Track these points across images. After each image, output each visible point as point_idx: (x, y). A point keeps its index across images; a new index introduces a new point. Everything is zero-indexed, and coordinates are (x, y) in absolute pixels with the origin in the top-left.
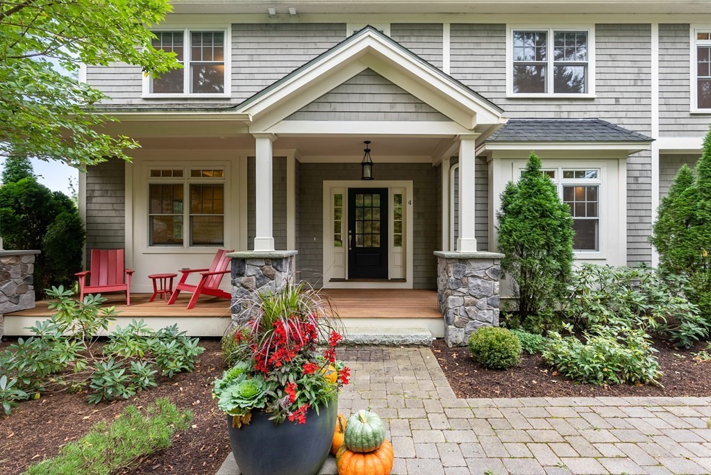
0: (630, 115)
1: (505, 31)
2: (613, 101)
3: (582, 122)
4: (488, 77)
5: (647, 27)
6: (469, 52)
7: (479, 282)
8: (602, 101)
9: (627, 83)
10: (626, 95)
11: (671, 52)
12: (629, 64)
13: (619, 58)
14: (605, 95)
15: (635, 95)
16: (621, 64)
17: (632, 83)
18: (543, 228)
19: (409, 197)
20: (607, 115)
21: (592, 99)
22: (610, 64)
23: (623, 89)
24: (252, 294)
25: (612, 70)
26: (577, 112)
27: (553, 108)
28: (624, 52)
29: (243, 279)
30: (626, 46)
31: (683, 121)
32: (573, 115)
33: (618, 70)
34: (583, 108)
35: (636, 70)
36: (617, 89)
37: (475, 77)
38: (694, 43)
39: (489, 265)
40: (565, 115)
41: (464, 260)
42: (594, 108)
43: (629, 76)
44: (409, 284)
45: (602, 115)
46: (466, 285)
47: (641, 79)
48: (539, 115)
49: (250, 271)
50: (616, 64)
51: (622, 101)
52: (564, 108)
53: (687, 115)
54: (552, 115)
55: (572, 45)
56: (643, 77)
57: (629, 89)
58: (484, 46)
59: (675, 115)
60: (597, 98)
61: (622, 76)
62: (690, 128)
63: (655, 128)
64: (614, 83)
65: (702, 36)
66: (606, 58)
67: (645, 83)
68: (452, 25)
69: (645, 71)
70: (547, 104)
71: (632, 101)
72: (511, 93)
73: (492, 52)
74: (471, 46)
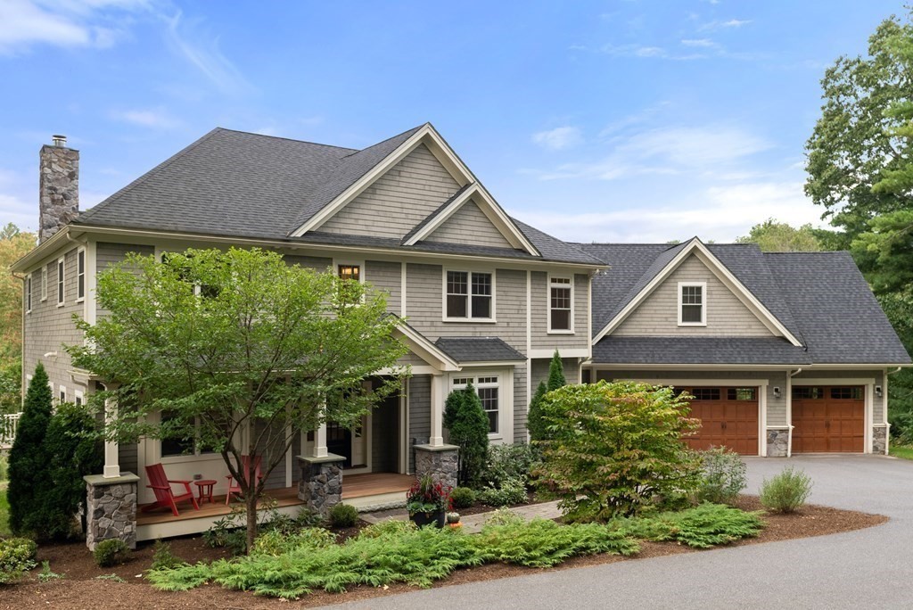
0: (516, 334)
1: (441, 270)
2: (505, 325)
3: (488, 341)
4: (431, 305)
5: (524, 273)
6: (419, 285)
7: (447, 464)
8: (500, 325)
9: (513, 311)
10: (513, 320)
11: (537, 290)
12: (514, 298)
13: (509, 294)
14: (501, 320)
15: (519, 320)
16: (510, 298)
17: (516, 312)
18: (477, 429)
20: (503, 334)
21: (494, 323)
22: (504, 298)
23: (512, 316)
24: (325, 486)
25: (505, 302)
26: (487, 334)
27: (471, 329)
28: (512, 289)
29: (320, 476)
30: (513, 285)
31: (544, 339)
32: (484, 335)
33: (509, 302)
34: (489, 329)
35: (518, 303)
36: (508, 316)
37: (423, 305)
38: (550, 285)
39: (452, 453)
40: (478, 335)
42: (494, 329)
43: (515, 307)
44: (369, 469)
45: (500, 334)
46: (440, 467)
47: (522, 311)
48: (463, 335)
49: (324, 471)
50: (507, 298)
51: (511, 325)
52: (478, 329)
53: (546, 334)
54: (470, 334)
55: (482, 283)
56: (522, 307)
57: (516, 316)
58: (428, 281)
59: (540, 334)
60: (496, 323)
61: (511, 307)
62: (547, 343)
63: (529, 343)
64: (506, 311)
65: (554, 281)
66: (502, 293)
67: (524, 312)
68: (408, 264)
69: (523, 303)
70: (468, 326)
71: (516, 325)
72: (445, 319)
73: (433, 286)
74: (420, 281)
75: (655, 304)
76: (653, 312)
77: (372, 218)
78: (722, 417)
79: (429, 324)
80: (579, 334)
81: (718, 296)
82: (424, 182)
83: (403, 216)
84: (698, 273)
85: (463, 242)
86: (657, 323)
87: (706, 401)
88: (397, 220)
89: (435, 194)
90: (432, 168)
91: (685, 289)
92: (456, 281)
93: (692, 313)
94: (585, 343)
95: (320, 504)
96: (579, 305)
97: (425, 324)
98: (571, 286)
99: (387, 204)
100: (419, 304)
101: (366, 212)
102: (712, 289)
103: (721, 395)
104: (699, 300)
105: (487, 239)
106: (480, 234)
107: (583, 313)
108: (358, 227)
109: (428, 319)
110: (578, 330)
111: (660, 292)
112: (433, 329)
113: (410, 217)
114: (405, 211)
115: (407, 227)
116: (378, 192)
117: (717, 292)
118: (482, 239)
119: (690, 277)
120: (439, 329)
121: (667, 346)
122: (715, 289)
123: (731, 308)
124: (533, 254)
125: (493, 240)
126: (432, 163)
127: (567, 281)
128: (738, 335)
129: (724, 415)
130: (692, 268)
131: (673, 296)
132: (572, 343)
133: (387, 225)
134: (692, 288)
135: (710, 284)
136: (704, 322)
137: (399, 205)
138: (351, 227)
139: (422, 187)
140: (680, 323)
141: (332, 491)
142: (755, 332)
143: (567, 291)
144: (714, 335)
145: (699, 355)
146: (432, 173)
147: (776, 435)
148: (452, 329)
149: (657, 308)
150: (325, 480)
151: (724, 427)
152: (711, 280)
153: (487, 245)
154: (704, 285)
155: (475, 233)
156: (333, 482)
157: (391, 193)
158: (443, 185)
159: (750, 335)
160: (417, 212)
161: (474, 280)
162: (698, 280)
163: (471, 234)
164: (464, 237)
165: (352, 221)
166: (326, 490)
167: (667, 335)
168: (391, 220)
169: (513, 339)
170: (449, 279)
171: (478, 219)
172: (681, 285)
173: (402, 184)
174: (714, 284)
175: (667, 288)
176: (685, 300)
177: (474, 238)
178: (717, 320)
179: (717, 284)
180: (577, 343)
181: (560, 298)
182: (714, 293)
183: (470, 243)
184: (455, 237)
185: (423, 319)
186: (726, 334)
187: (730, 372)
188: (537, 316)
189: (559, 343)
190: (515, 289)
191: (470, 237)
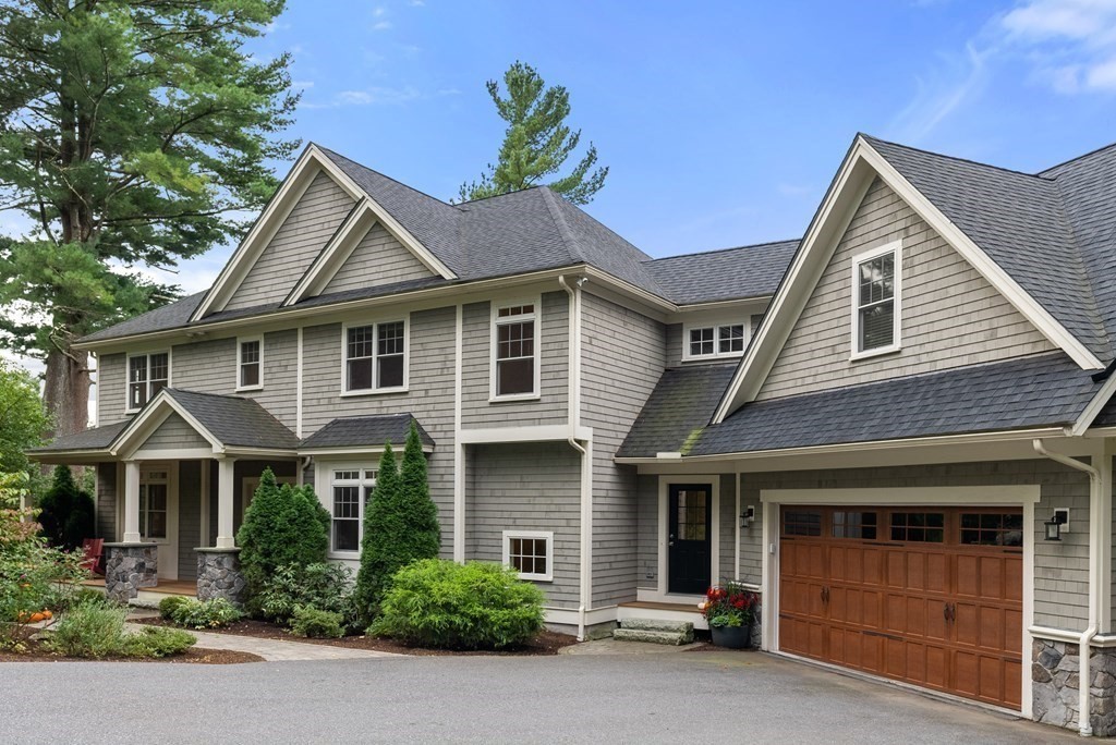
0: (438, 407)
1: (341, 329)
4: (329, 376)
5: (452, 310)
6: (316, 353)
8: (415, 394)
9: (434, 372)
10: (435, 386)
11: (473, 334)
12: (437, 352)
13: (429, 346)
14: (417, 387)
15: (443, 385)
16: (431, 352)
17: (439, 372)
20: (418, 408)
21: (407, 393)
22: (422, 353)
23: (432, 379)
25: (423, 360)
26: (394, 408)
27: (376, 404)
28: (433, 339)
30: (436, 332)
31: (483, 411)
32: (392, 411)
33: (429, 359)
34: (399, 402)
35: (442, 358)
36: (427, 380)
37: (320, 377)
38: (496, 321)
40: (384, 411)
42: (404, 402)
43: (438, 365)
45: (413, 408)
47: (447, 368)
50: (427, 353)
51: (431, 393)
52: (385, 404)
54: (374, 412)
55: (392, 336)
56: (449, 364)
57: (440, 379)
58: (327, 346)
59: (477, 404)
60: (410, 392)
61: (432, 365)
62: (489, 418)
63: (458, 421)
64: (425, 373)
65: (504, 313)
66: (418, 347)
67: (451, 371)
68: (304, 328)
69: (451, 357)
70: (376, 402)
71: (439, 392)
72: (344, 392)
73: (333, 351)
74: (316, 347)
77: (270, 282)
79: (326, 401)
80: (549, 399)
81: (926, 267)
82: (322, 220)
84: (885, 221)
85: (367, 285)
86: (819, 361)
90: (331, 198)
91: (864, 269)
92: (359, 339)
94: (561, 414)
96: (551, 346)
97: (322, 402)
98: (536, 317)
99: (285, 260)
100: (315, 378)
101: (265, 277)
102: (912, 253)
103: (946, 528)
105: (398, 272)
106: (388, 267)
107: (558, 360)
108: (259, 296)
109: (326, 395)
110: (548, 391)
112: (331, 407)
116: (277, 249)
117: (922, 258)
118: (393, 273)
120: (337, 407)
122: (919, 250)
124: (447, 278)
125: (407, 271)
126: (330, 192)
127: (529, 309)
129: (951, 584)
130: (876, 212)
132: (537, 415)
134: (876, 263)
135: (911, 241)
136: (899, 343)
137: (296, 258)
138: (253, 298)
140: (857, 353)
142: (1014, 348)
143: (527, 326)
144: (918, 370)
146: (332, 205)
147: (1057, 659)
148: (352, 406)
151: (949, 615)
153: (399, 280)
154: (897, 247)
155: (383, 268)
157: (290, 246)
159: (993, 356)
161: (381, 335)
162: (887, 239)
163: (374, 271)
164: (368, 278)
165: (254, 291)
169: (433, 414)
170: (351, 339)
171: (386, 247)
172: (857, 261)
173: (299, 232)
174: (916, 240)
175: (836, 278)
176: (862, 295)
177: (381, 275)
178: (920, 330)
180: (545, 415)
181: (514, 339)
183: (375, 284)
184: (357, 279)
185: (320, 396)
186: (940, 365)
187: (949, 467)
188: (472, 376)
189: (511, 417)
190: (439, 338)
191: (376, 276)
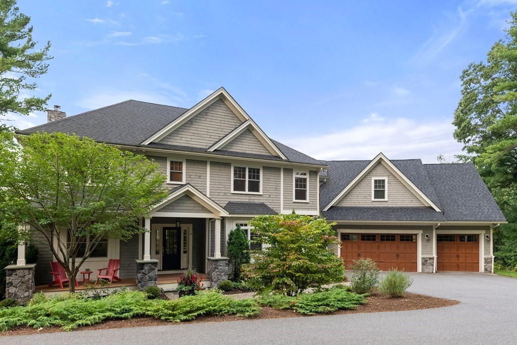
0: (274, 201)
1: (231, 166)
2: (268, 196)
3: (257, 204)
4: (224, 184)
5: (279, 169)
6: (217, 173)
7: (222, 267)
8: (265, 196)
9: (273, 189)
10: (273, 194)
11: (287, 179)
12: (274, 182)
13: (271, 180)
14: (266, 194)
15: (275, 194)
16: (271, 182)
17: (275, 189)
18: (241, 249)
19: (191, 231)
20: (266, 201)
21: (261, 195)
22: (267, 182)
23: (271, 192)
24: (146, 276)
25: (268, 184)
26: (257, 200)
27: (248, 198)
28: (272, 177)
29: (143, 271)
30: (273, 175)
31: (291, 205)
32: (255, 201)
33: (270, 184)
34: (258, 198)
35: (276, 185)
36: (270, 191)
37: (219, 184)
38: (295, 176)
39: (225, 262)
40: (252, 201)
41: (217, 261)
42: (262, 198)
43: (274, 187)
45: (265, 201)
46: (218, 269)
47: (277, 188)
48: (243, 200)
49: (146, 268)
50: (269, 182)
51: (271, 196)
52: (252, 198)
53: (292, 202)
54: (247, 201)
55: (254, 173)
57: (274, 192)
58: (223, 171)
59: (288, 202)
60: (263, 195)
61: (272, 187)
62: (293, 207)
63: (282, 207)
64: (268, 189)
65: (297, 174)
66: (266, 179)
67: (279, 190)
68: (211, 162)
69: (279, 185)
70: (246, 196)
71: (274, 196)
72: (232, 191)
73: (226, 174)
74: (218, 171)
75: (360, 189)
76: (358, 193)
77: (190, 137)
78: (397, 251)
79: (223, 194)
80: (312, 203)
81: (394, 185)
82: (221, 119)
83: (209, 136)
84: (383, 172)
85: (243, 151)
86: (360, 199)
87: (388, 242)
88: (205, 139)
89: (228, 125)
90: (225, 112)
91: (376, 181)
92: (239, 172)
93: (379, 194)
94: (315, 208)
95: (144, 286)
96: (312, 187)
97: (221, 194)
98: (307, 177)
99: (199, 130)
100: (217, 184)
101: (187, 134)
102: (390, 181)
103: (396, 238)
104: (384, 187)
105: (258, 150)
106: (253, 147)
107: (314, 191)
108: (182, 142)
109: (222, 191)
110: (311, 200)
111: (362, 183)
112: (225, 197)
113: (212, 137)
114: (209, 134)
115: (210, 142)
116: (194, 123)
117: (393, 183)
118: (255, 150)
119: (379, 174)
120: (229, 197)
121: (365, 212)
122: (392, 181)
123: (401, 191)
124: (284, 159)
125: (261, 151)
126: (225, 109)
127: (305, 174)
128: (405, 205)
129: (398, 249)
130: (379, 170)
131: (369, 185)
132: (308, 207)
133: (199, 141)
134: (380, 181)
135: (389, 178)
136: (386, 199)
137: (206, 130)
138: (178, 141)
139: (219, 121)
140: (373, 199)
141: (151, 279)
142: (415, 204)
143: (305, 180)
144: (392, 206)
145: (382, 217)
146: (226, 114)
147: (427, 261)
148: (237, 197)
149: (361, 191)
150: (147, 273)
151: (398, 256)
152: (390, 176)
153: (258, 153)
154: (386, 179)
155: (251, 147)
156: (151, 274)
157: (202, 124)
158: (232, 121)
159: (412, 205)
160: (216, 135)
161: (250, 172)
162: (383, 176)
163: (247, 147)
164: (244, 149)
165: (179, 138)
166: (147, 278)
167: (366, 206)
168: (201, 138)
169: (272, 204)
170: (235, 171)
171: (252, 139)
172: (373, 179)
173: (207, 120)
174: (391, 178)
175: (366, 181)
176: (376, 187)
177: (250, 149)
178: (393, 197)
179: (393, 178)
180: (310, 207)
181: (301, 183)
182: (391, 183)
183: (247, 152)
184: (237, 148)
185: (219, 191)
186: (398, 205)
187: (401, 226)
188: (287, 192)
189: (300, 207)
190: (274, 178)
191: (248, 149)
